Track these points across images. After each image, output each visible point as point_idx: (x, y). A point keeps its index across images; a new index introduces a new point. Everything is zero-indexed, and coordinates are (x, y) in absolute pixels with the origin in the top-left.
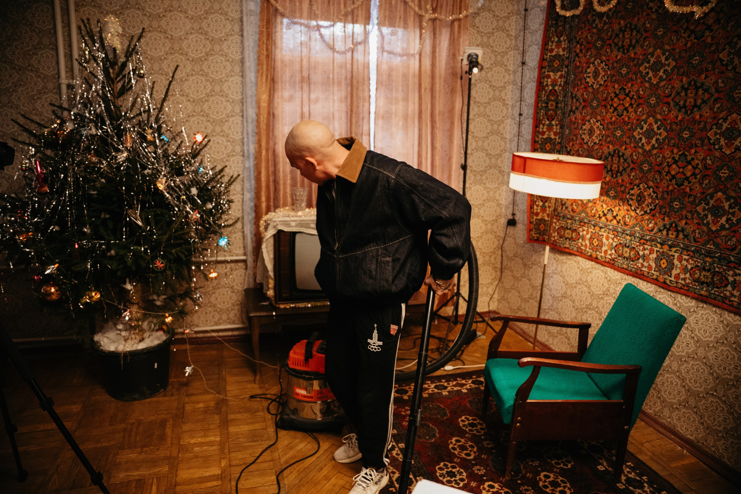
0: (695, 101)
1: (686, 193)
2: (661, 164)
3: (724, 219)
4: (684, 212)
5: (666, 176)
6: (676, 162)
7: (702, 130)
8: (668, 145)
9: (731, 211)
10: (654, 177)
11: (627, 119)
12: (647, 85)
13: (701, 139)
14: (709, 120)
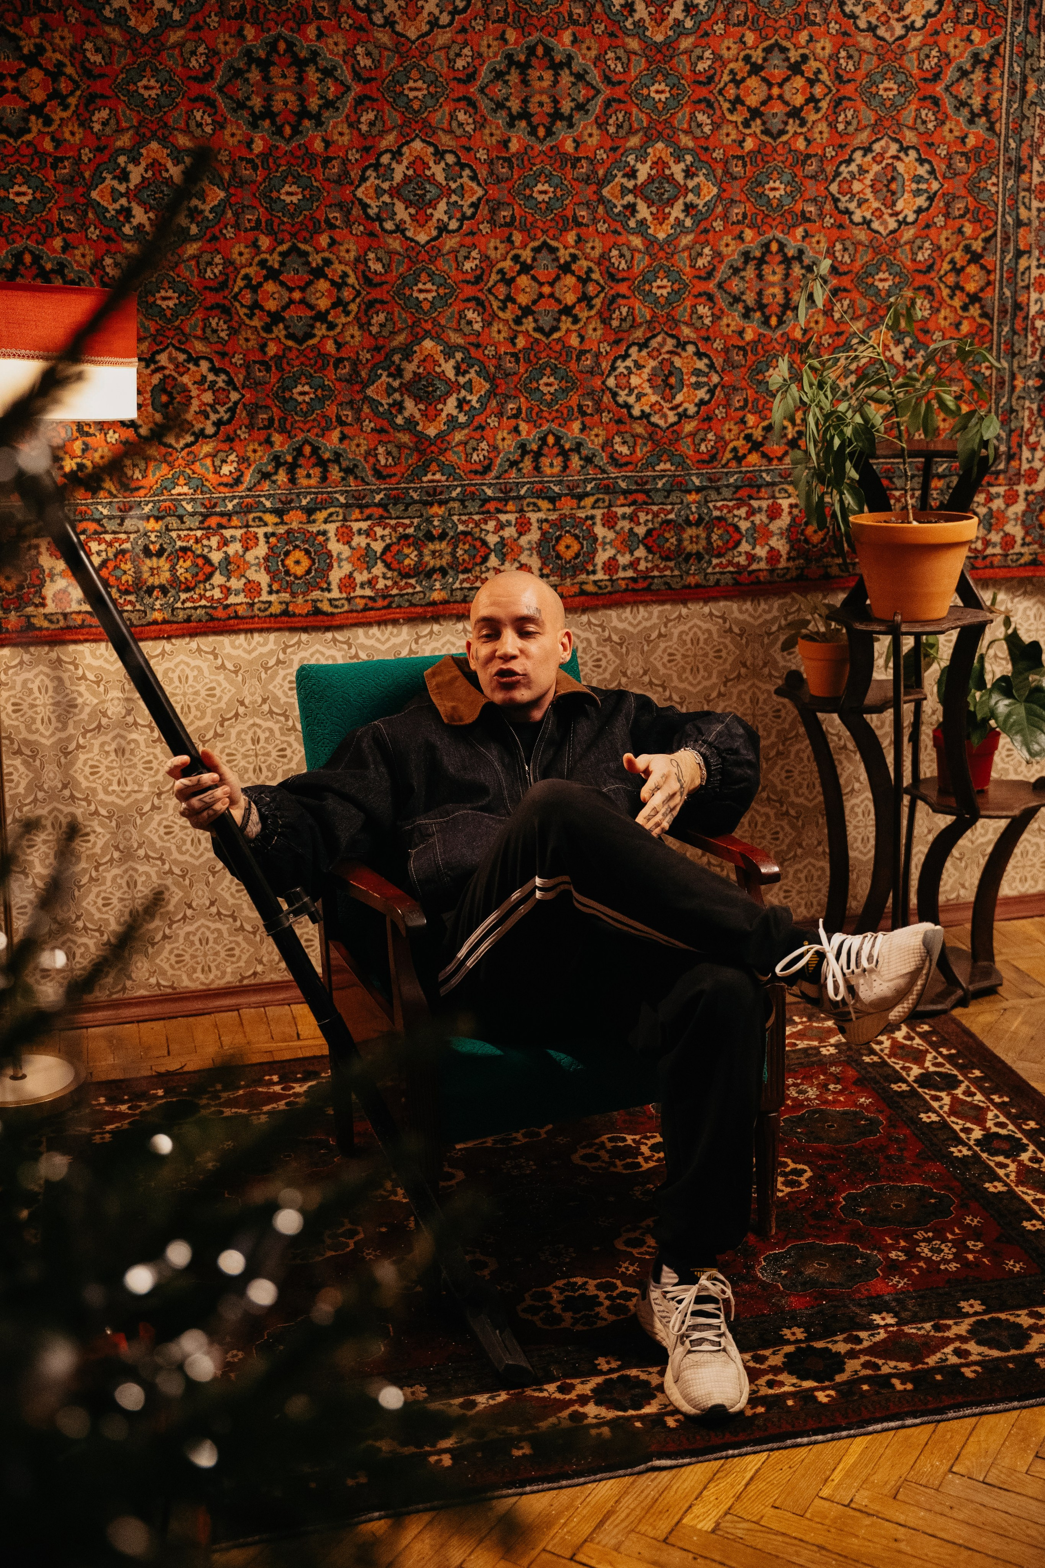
0: (302, 99)
1: (324, 356)
2: (224, 285)
3: (452, 402)
4: (331, 410)
5: (250, 317)
6: (273, 275)
7: (338, 182)
8: (237, 226)
9: (462, 380)
10: (206, 325)
11: (48, 145)
12: (115, 34)
13: (340, 206)
14: (354, 155)
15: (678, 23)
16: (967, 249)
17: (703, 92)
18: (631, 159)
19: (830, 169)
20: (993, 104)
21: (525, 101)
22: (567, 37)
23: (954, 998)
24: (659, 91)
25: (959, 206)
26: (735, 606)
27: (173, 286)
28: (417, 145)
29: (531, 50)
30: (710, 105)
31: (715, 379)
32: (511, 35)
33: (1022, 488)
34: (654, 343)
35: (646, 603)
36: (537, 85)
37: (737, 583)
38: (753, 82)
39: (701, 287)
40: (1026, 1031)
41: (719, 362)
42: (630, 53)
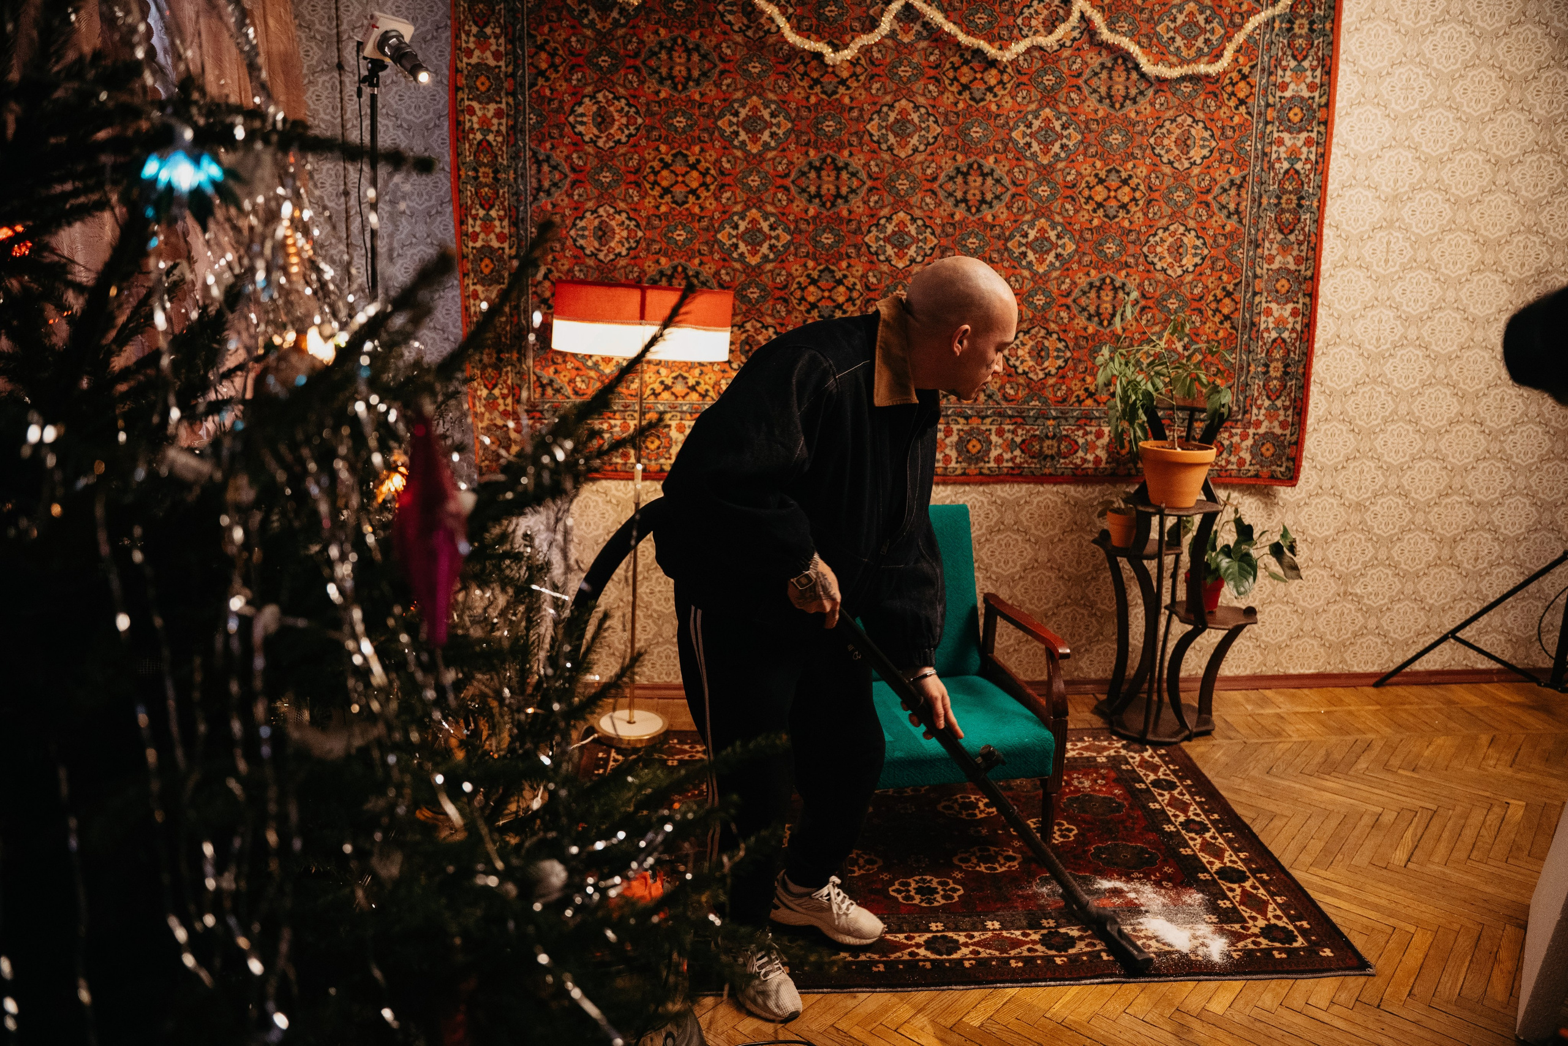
0: (838, 188)
2: (786, 287)
5: (799, 305)
6: (814, 282)
7: (855, 233)
8: (796, 255)
10: (774, 308)
11: (697, 210)
12: (739, 154)
13: (855, 246)
14: (864, 219)
15: (1057, 154)
16: (1224, 289)
17: (1069, 192)
18: (1025, 227)
19: (1143, 239)
20: (1242, 208)
21: (965, 193)
22: (991, 159)
23: (1182, 735)
24: (1044, 191)
25: (1220, 264)
26: (1072, 488)
27: (757, 286)
28: (901, 214)
29: (970, 166)
30: (1073, 199)
31: (1069, 354)
32: (959, 157)
33: (1251, 431)
34: (1033, 331)
35: (1019, 483)
36: (972, 184)
37: (1074, 475)
38: (1099, 188)
39: (1063, 301)
40: (1224, 759)
41: (1071, 345)
42: (1027, 169)
